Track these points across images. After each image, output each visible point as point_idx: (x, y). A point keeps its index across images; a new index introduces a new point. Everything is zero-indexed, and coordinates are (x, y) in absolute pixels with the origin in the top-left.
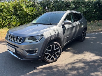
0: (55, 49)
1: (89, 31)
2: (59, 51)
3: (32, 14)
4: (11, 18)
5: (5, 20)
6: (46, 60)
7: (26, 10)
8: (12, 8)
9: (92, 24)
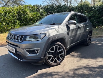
0: (59, 50)
1: (94, 36)
2: (63, 53)
3: (36, 19)
4: (15, 22)
5: (8, 24)
6: (48, 62)
7: (30, 15)
8: (16, 12)
9: (97, 30)
